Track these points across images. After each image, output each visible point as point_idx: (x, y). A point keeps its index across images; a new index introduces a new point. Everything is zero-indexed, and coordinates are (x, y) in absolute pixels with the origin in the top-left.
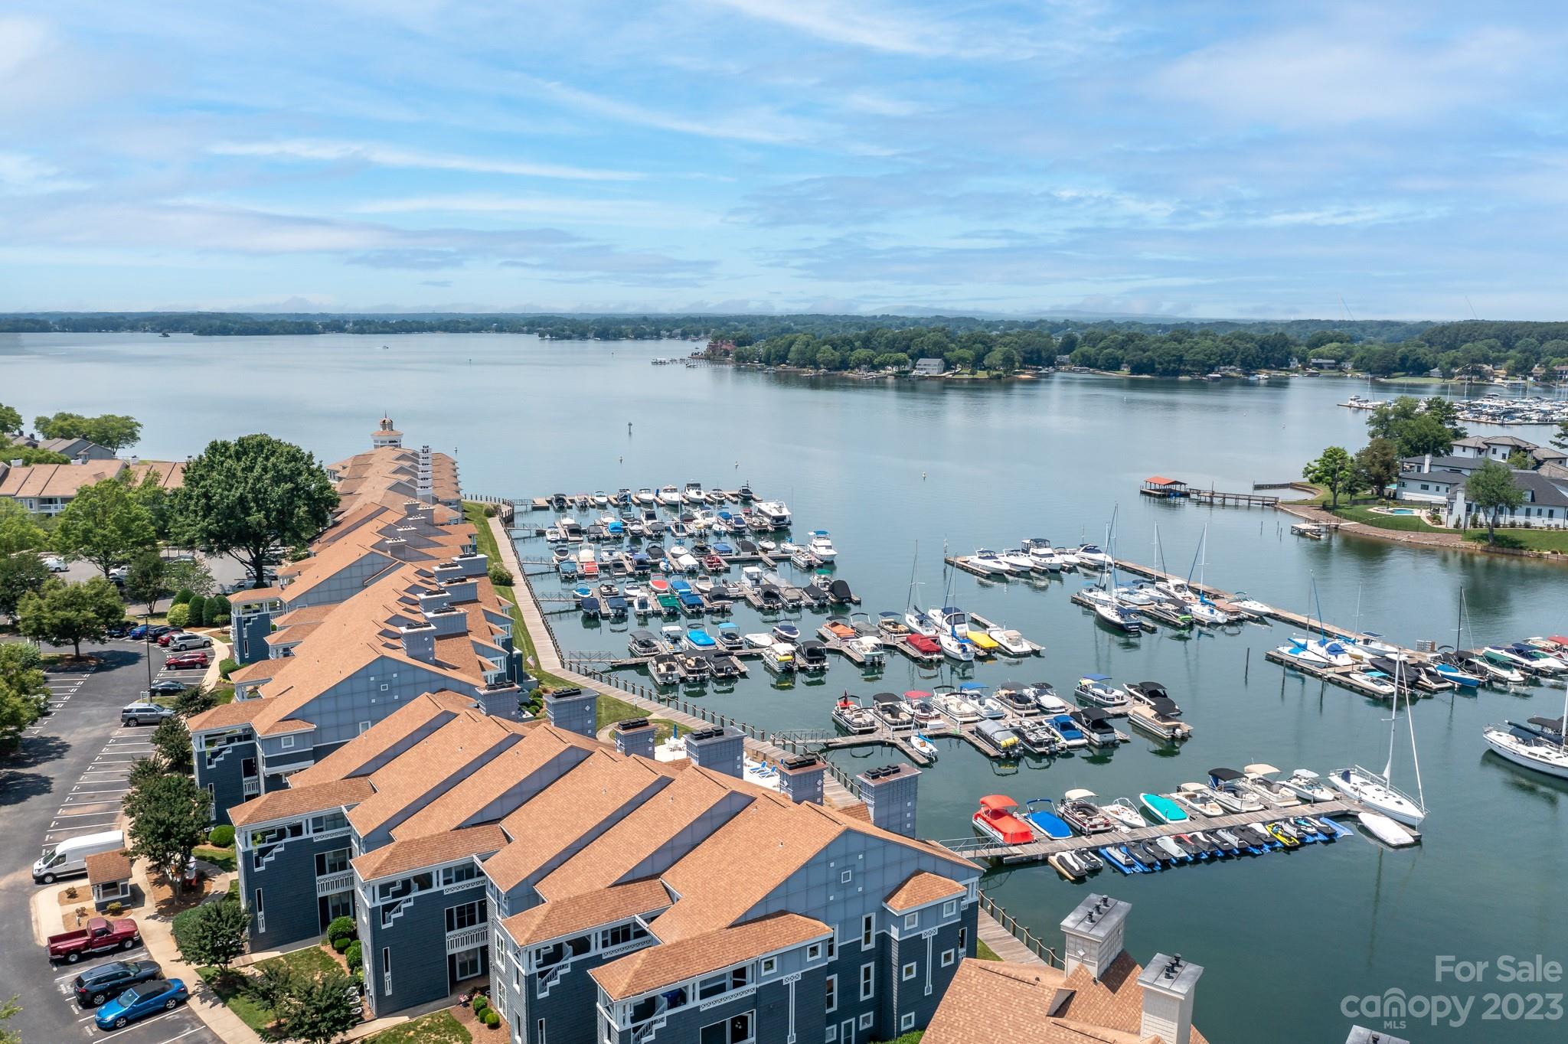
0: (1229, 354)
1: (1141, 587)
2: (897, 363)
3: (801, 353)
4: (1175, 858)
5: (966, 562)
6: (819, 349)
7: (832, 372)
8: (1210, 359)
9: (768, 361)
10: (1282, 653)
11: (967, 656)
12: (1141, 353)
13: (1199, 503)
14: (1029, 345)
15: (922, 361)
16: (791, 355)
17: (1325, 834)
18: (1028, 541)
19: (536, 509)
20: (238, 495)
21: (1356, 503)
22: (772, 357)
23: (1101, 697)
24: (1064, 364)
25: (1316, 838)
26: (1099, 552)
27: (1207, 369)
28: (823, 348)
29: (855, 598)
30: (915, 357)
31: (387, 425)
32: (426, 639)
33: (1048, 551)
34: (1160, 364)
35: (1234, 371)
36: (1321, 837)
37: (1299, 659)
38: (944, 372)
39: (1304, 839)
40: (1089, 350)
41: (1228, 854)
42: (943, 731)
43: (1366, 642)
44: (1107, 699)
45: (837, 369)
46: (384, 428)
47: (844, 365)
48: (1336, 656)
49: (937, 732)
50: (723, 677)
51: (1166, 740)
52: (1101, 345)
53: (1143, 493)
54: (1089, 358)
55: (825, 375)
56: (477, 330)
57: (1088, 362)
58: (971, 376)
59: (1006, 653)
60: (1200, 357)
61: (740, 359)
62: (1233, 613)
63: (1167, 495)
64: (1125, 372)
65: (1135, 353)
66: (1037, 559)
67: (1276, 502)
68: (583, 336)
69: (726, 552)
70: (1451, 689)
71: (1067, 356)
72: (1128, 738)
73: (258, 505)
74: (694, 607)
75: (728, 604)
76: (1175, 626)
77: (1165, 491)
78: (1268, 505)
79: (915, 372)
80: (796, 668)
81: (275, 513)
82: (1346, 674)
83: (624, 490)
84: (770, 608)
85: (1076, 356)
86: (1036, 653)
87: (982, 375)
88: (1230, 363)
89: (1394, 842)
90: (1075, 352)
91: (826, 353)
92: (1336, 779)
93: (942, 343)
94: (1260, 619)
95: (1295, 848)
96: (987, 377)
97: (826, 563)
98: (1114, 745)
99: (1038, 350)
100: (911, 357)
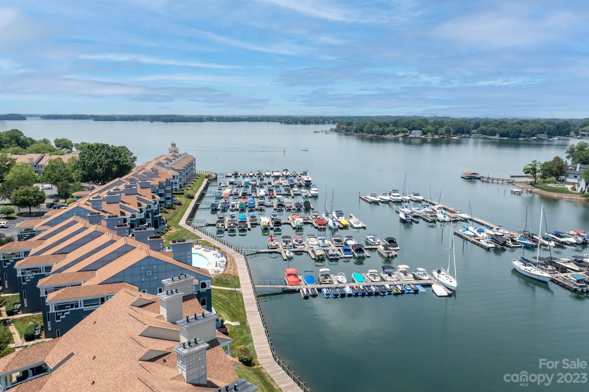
0: (542, 129)
1: (425, 208)
2: (403, 132)
3: (368, 128)
4: (347, 294)
5: (366, 198)
6: (374, 126)
7: (379, 135)
8: (533, 131)
9: (356, 132)
10: (460, 232)
11: (335, 227)
12: (504, 129)
13: (483, 181)
14: (459, 126)
15: (413, 131)
16: (365, 129)
17: (414, 290)
18: (391, 191)
19: (227, 177)
20: (93, 162)
21: (544, 182)
22: (358, 130)
23: (371, 242)
24: (474, 133)
25: (410, 292)
26: (419, 195)
27: (531, 135)
28: (375, 126)
29: (312, 207)
30: (411, 130)
31: (173, 145)
32: (98, 203)
33: (398, 194)
34: (512, 133)
35: (544, 136)
36: (412, 291)
37: (464, 234)
38: (422, 135)
39: (404, 291)
40: (484, 128)
41: (370, 294)
42: (302, 250)
43: (498, 229)
44: (373, 243)
45: (382, 134)
46: (172, 146)
47: (383, 133)
48: (480, 234)
49: (299, 250)
50: (241, 230)
51: (385, 257)
52: (489, 125)
53: (462, 177)
54: (484, 131)
55: (375, 136)
56: (260, 121)
57: (483, 133)
58: (432, 137)
59: (352, 226)
60: (528, 131)
61: (347, 130)
62: (453, 218)
63: (472, 178)
64: (497, 137)
65: (501, 129)
66: (393, 197)
67: (513, 182)
68: (296, 123)
69: (279, 191)
70: (521, 247)
71: (475, 131)
72: (370, 256)
73: (100, 166)
74: (250, 208)
75: (263, 207)
76: (428, 221)
77: (470, 177)
78: (510, 183)
79: (410, 136)
80: (269, 228)
81: (105, 169)
82: (479, 240)
83: (260, 171)
84: (279, 210)
85: (479, 130)
86: (364, 228)
87: (436, 137)
88: (542, 133)
89: (438, 295)
90: (478, 129)
91: (377, 128)
92: (435, 273)
93: (422, 124)
94: (466, 220)
95: (399, 294)
96: (438, 137)
97: (313, 196)
98: (363, 258)
99: (462, 127)
100: (409, 130)
